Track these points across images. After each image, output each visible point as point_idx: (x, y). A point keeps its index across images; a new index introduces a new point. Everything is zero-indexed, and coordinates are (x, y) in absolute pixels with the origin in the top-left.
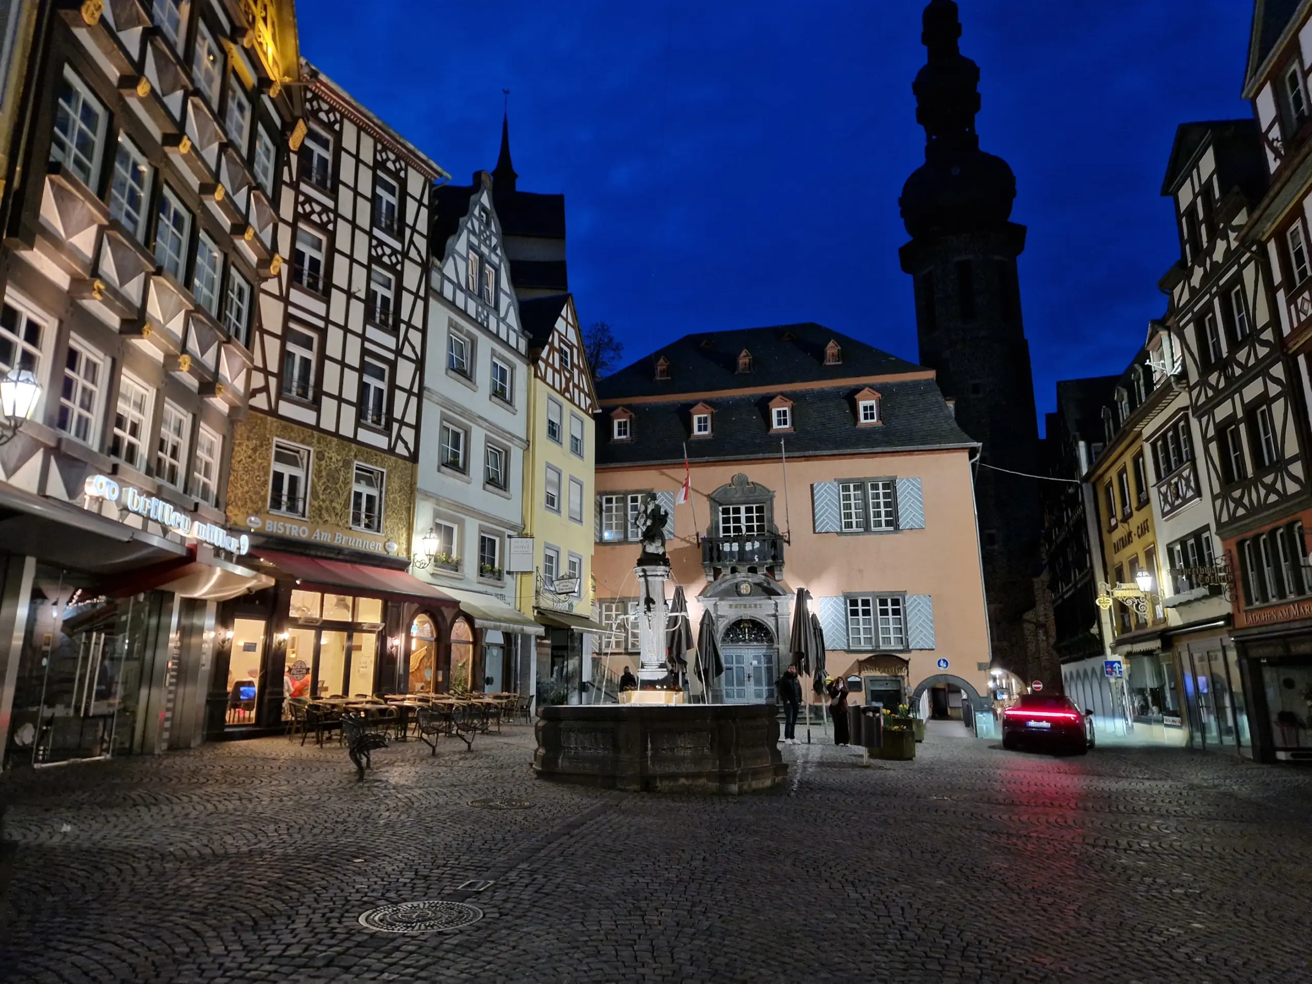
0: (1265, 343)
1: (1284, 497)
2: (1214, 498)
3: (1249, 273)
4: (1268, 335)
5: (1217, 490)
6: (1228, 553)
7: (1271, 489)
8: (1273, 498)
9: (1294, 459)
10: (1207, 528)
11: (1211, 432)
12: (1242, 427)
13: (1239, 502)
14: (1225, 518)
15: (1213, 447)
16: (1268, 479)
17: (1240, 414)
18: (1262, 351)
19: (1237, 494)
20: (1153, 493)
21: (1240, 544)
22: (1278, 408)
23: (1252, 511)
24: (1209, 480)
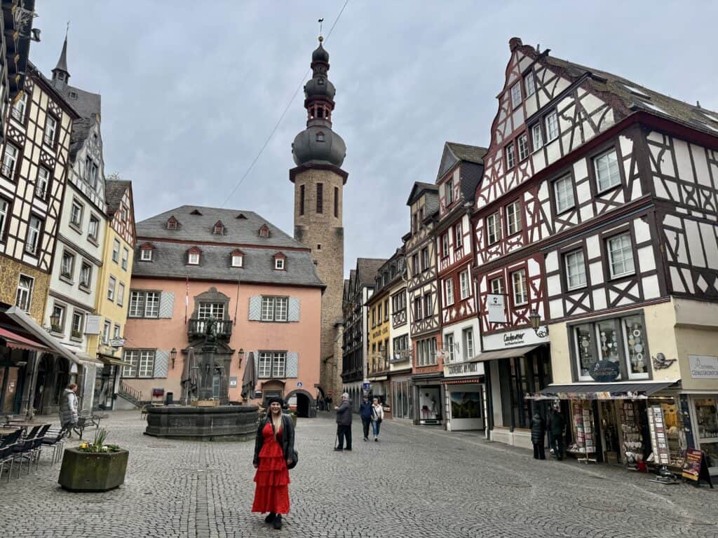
0: (433, 273)
1: (432, 328)
2: (411, 324)
3: (431, 246)
4: (434, 270)
5: (412, 321)
6: (413, 345)
7: (429, 325)
8: (429, 328)
9: (436, 316)
10: (407, 334)
11: (413, 299)
12: (423, 301)
13: (418, 327)
14: (414, 332)
15: (413, 305)
16: (428, 321)
17: (422, 295)
18: (432, 275)
19: (418, 324)
20: (391, 317)
21: (418, 342)
22: (434, 296)
23: (422, 331)
24: (410, 317)
